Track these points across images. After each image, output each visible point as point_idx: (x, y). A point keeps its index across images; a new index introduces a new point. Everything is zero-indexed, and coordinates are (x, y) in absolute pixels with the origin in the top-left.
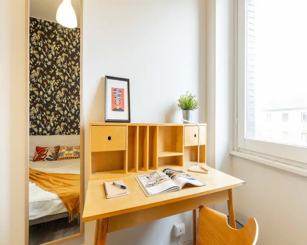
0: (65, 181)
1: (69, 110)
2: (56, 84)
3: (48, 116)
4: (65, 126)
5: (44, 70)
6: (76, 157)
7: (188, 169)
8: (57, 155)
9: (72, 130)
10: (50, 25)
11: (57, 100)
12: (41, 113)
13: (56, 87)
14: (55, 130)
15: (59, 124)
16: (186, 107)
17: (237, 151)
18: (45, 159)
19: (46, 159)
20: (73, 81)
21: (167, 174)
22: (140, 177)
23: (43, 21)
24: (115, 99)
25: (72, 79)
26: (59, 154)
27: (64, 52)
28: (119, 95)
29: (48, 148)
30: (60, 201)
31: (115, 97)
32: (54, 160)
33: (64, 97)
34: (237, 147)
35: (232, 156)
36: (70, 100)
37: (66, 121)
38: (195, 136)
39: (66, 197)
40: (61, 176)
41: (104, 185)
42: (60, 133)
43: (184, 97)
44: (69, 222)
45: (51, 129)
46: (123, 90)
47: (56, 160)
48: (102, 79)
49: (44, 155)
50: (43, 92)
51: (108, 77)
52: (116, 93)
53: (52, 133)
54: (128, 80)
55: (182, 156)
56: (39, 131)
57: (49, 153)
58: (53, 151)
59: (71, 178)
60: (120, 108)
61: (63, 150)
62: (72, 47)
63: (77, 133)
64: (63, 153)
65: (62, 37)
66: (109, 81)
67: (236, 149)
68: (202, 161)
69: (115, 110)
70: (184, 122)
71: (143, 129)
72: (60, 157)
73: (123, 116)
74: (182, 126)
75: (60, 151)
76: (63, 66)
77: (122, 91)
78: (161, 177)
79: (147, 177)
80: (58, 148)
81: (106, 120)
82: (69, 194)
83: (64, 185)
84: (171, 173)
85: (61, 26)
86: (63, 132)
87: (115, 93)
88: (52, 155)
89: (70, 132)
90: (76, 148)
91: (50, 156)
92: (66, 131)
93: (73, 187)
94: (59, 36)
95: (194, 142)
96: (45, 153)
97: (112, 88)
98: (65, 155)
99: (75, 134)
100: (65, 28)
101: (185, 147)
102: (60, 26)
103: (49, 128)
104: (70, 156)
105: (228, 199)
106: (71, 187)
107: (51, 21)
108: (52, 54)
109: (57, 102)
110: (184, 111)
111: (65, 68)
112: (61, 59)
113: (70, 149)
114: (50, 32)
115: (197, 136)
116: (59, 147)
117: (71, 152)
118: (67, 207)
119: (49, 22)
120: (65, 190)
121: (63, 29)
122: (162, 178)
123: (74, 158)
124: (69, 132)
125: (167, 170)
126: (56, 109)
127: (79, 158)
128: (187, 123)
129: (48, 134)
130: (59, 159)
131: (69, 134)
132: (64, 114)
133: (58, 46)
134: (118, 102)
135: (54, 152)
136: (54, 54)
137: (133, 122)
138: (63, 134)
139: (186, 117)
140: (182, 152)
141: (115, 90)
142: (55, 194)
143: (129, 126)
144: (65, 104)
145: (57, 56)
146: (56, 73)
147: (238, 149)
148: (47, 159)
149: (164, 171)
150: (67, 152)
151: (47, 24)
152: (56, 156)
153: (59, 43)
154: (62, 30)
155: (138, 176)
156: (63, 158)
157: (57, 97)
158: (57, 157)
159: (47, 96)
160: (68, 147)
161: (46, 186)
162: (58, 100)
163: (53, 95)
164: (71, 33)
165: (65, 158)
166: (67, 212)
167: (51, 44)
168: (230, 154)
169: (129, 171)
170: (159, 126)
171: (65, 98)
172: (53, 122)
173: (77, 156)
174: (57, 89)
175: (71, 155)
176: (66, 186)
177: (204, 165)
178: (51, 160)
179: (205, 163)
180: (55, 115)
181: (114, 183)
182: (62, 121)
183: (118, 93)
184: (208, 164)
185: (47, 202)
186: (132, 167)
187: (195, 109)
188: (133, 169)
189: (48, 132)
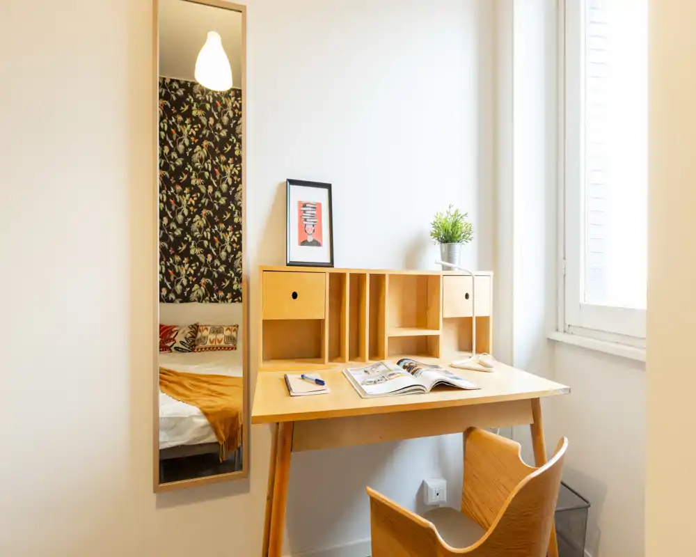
0: (213, 387)
1: (215, 254)
2: (191, 203)
3: (178, 265)
4: (207, 285)
5: (171, 176)
6: (229, 348)
7: (450, 364)
8: (194, 341)
9: (221, 294)
10: (181, 86)
11: (193, 233)
12: (164, 259)
13: (191, 208)
14: (190, 292)
15: (198, 282)
16: (448, 237)
17: (565, 332)
18: (172, 348)
19: (175, 348)
20: (223, 195)
21: (404, 367)
22: (351, 370)
23: (168, 81)
24: (305, 222)
25: (220, 190)
26: (198, 340)
27: (206, 139)
28: (313, 216)
29: (177, 326)
30: (203, 421)
31: (305, 220)
32: (190, 351)
33: (206, 227)
34: (565, 324)
35: (552, 343)
36: (217, 234)
37: (209, 275)
38: (467, 296)
39: (214, 414)
40: (204, 379)
41: (286, 379)
42: (200, 300)
43: (444, 217)
44: (219, 461)
45: (183, 291)
46: (320, 205)
47: (193, 350)
48: (281, 184)
49: (170, 340)
50: (169, 218)
51: (292, 182)
52: (307, 212)
53: (185, 299)
54: (328, 186)
55: (437, 337)
56: (162, 294)
57: (180, 338)
58: (187, 332)
59: (222, 383)
60: (314, 241)
61: (205, 333)
62: (221, 128)
63: (230, 301)
64: (204, 337)
65: (202, 108)
66: (293, 188)
67: (561, 329)
68: (482, 349)
69: (304, 243)
70: (443, 266)
71: (358, 279)
72: (200, 346)
73: (321, 255)
74: (439, 276)
75: (199, 335)
76: (205, 167)
77: (317, 207)
78: (390, 370)
79: (366, 372)
80: (195, 328)
81: (288, 262)
82: (219, 409)
83: (210, 393)
84: (412, 365)
85: (201, 86)
86: (204, 296)
87: (305, 212)
88: (186, 342)
89: (218, 298)
90: (229, 329)
91: (182, 343)
92: (210, 295)
93: (227, 398)
94: (197, 107)
95: (464, 310)
96: (172, 337)
97: (300, 202)
98: (208, 342)
99: (227, 301)
100: (208, 91)
101: (444, 319)
102: (198, 86)
103: (179, 288)
104: (217, 344)
105: (532, 422)
106: (223, 397)
107: (182, 79)
108: (184, 144)
109: (194, 238)
110: (443, 244)
111: (208, 170)
112: (200, 152)
113: (217, 330)
114: (181, 101)
115: (471, 296)
116: (198, 326)
117: (220, 336)
118: (217, 433)
119: (178, 81)
120: (212, 401)
121: (204, 92)
122: (393, 372)
123: (225, 348)
124: (215, 297)
125: (406, 361)
126: (192, 252)
127: (236, 348)
128: (449, 268)
129: (178, 301)
130: (198, 349)
131: (216, 301)
132: (206, 261)
133: (195, 126)
134: (310, 228)
135: (189, 335)
136: (187, 143)
137: (339, 266)
138: (204, 301)
139: (448, 257)
140: (438, 329)
141: (305, 206)
142: (195, 407)
143: (332, 275)
144: (209, 241)
145: (194, 147)
146: (191, 180)
147: (567, 327)
148: (177, 349)
149: (398, 363)
150: (212, 337)
151: (175, 85)
152: (193, 344)
153: (196, 120)
154: (202, 95)
155: (349, 369)
156: (206, 348)
157: (194, 227)
158: (195, 345)
159: (175, 227)
160: (213, 327)
161: (178, 394)
162: (196, 233)
163: (187, 223)
164: (219, 98)
165: (209, 348)
166: (217, 443)
167: (183, 123)
168: (549, 339)
169: (331, 359)
170: (390, 276)
171: (208, 229)
172: (186, 277)
173: (231, 345)
174: (193, 212)
175: (220, 342)
176: (214, 394)
177: (487, 359)
178: (182, 351)
179: (489, 353)
180: (190, 263)
181: (302, 376)
182: (202, 275)
183: (309, 211)
184: (497, 358)
185: (182, 419)
186: (337, 355)
187: (468, 241)
188: (339, 359)
189: (177, 296)
